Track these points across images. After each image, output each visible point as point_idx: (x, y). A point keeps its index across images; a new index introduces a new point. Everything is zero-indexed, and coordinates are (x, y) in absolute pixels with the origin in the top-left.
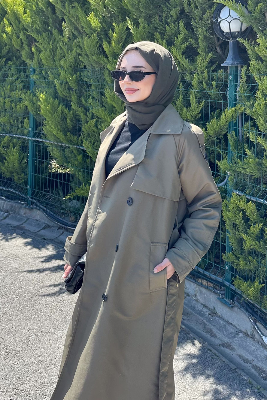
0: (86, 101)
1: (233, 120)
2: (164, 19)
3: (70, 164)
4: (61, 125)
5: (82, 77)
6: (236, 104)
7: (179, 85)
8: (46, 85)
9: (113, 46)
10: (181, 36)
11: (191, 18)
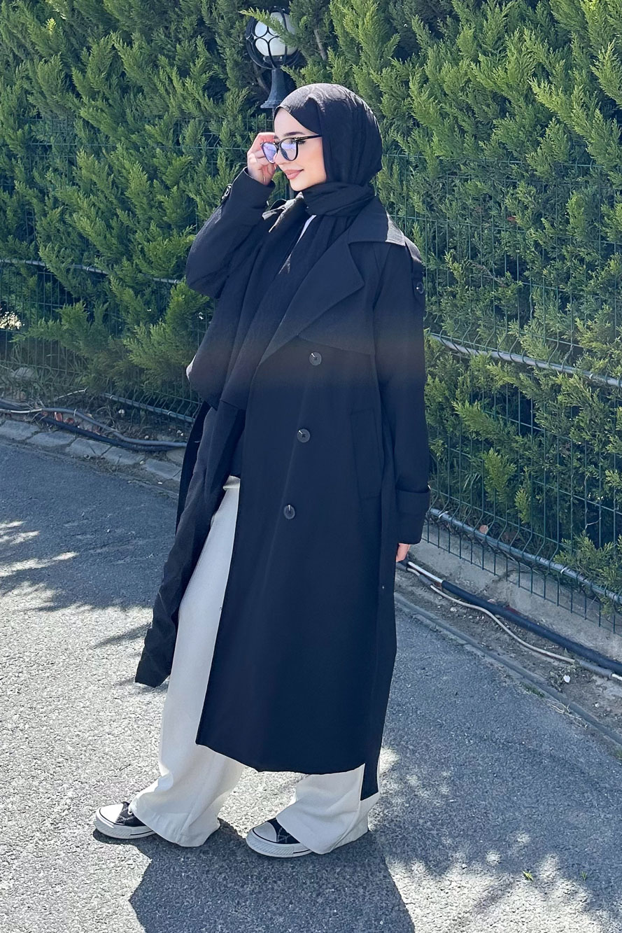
0: (44, 178)
2: (173, 34)
5: (34, 133)
7: (201, 140)
9: (91, 76)
10: (199, 62)
11: (214, 33)
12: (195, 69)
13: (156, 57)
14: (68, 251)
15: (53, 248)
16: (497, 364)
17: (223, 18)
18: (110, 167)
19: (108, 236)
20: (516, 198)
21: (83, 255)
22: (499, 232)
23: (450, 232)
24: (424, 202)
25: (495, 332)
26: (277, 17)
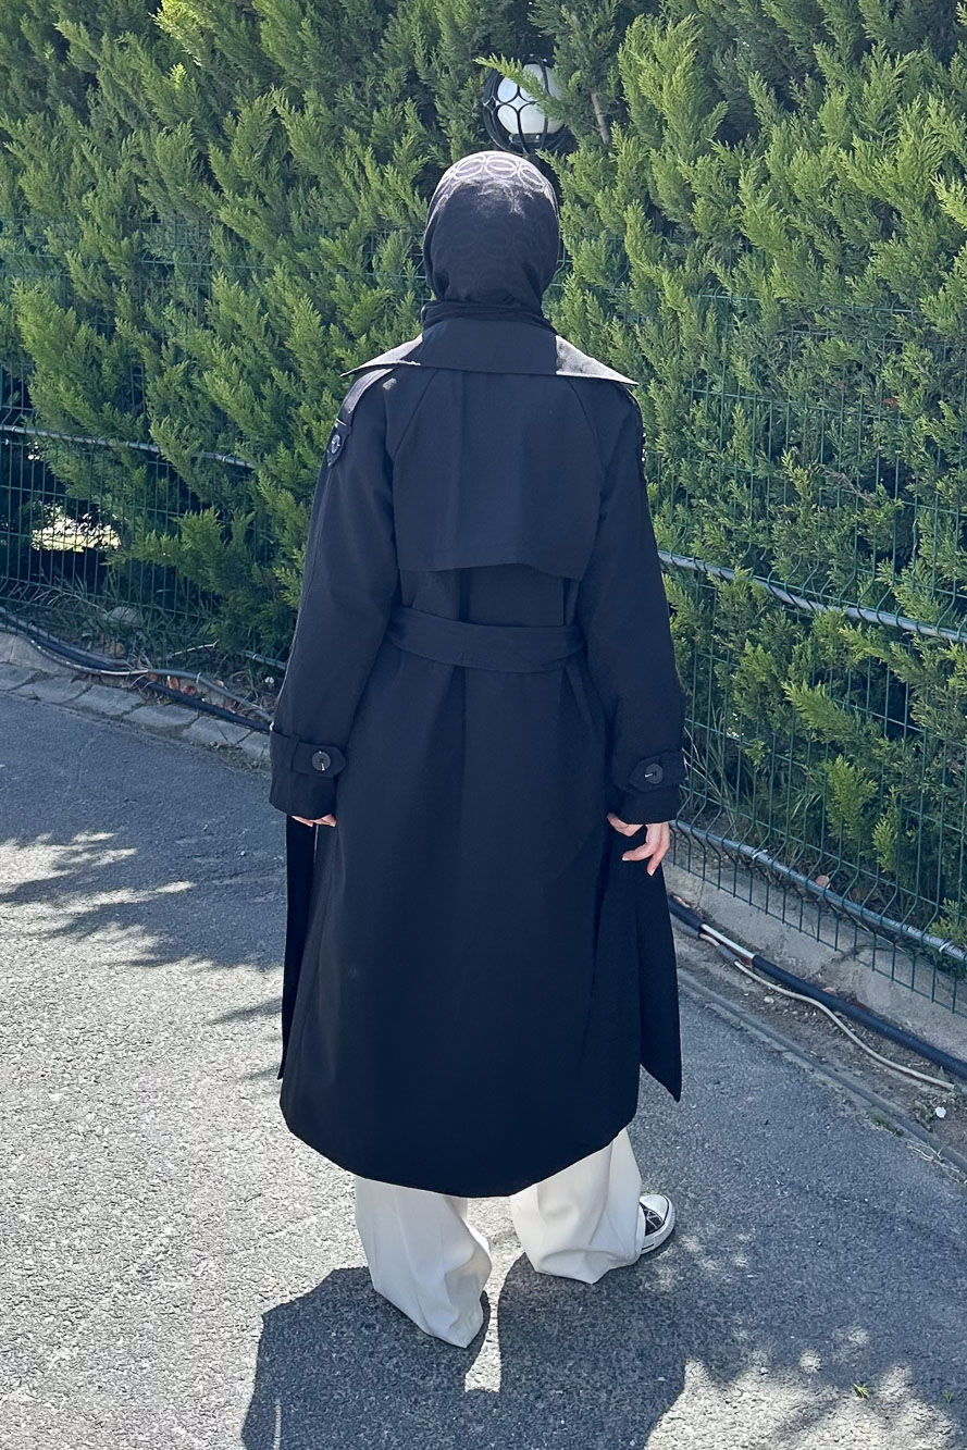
2: (368, 95)
4: (86, 383)
5: (147, 246)
7: (406, 264)
8: (37, 270)
9: (237, 158)
10: (408, 141)
11: (434, 94)
12: (400, 152)
13: (341, 130)
14: (194, 431)
15: (171, 424)
16: (855, 627)
17: (447, 72)
18: (264, 303)
19: (257, 409)
20: (899, 369)
21: (217, 438)
22: (870, 421)
23: (792, 419)
24: (753, 372)
25: (856, 578)
26: (534, 71)
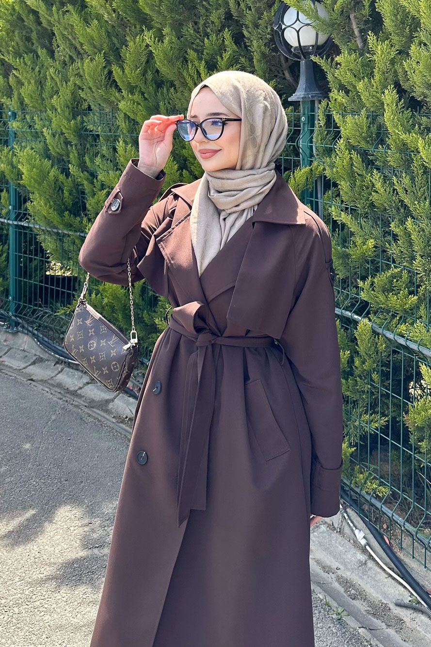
0: (92, 161)
1: (308, 186)
3: (71, 261)
4: (55, 201)
5: (85, 124)
6: (312, 161)
8: (33, 139)
9: (127, 73)
10: (226, 55)
11: (242, 25)
12: (222, 63)
13: (186, 51)
17: (250, 9)
